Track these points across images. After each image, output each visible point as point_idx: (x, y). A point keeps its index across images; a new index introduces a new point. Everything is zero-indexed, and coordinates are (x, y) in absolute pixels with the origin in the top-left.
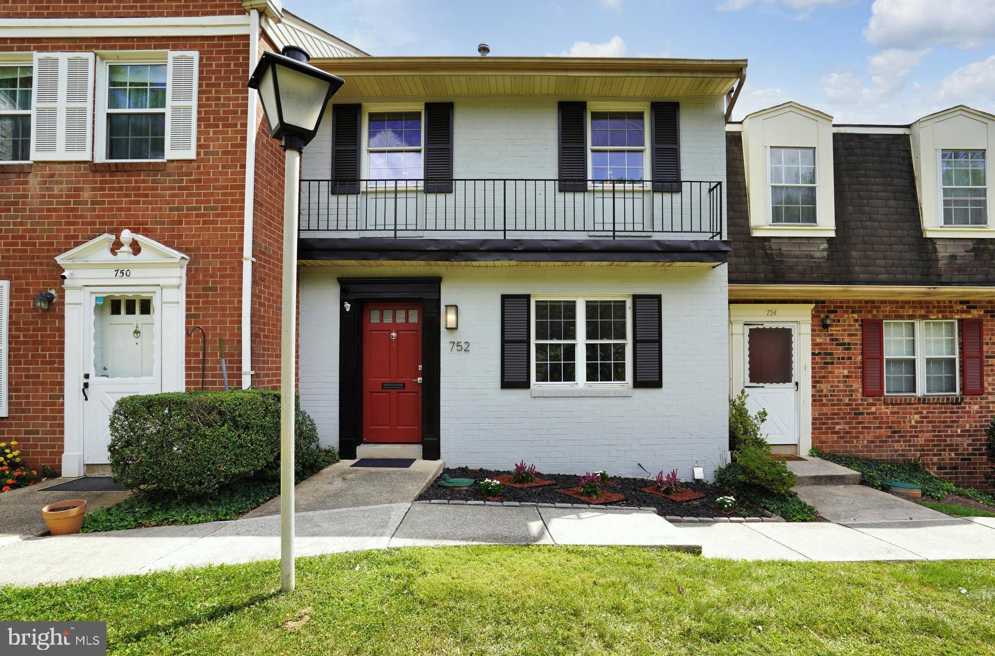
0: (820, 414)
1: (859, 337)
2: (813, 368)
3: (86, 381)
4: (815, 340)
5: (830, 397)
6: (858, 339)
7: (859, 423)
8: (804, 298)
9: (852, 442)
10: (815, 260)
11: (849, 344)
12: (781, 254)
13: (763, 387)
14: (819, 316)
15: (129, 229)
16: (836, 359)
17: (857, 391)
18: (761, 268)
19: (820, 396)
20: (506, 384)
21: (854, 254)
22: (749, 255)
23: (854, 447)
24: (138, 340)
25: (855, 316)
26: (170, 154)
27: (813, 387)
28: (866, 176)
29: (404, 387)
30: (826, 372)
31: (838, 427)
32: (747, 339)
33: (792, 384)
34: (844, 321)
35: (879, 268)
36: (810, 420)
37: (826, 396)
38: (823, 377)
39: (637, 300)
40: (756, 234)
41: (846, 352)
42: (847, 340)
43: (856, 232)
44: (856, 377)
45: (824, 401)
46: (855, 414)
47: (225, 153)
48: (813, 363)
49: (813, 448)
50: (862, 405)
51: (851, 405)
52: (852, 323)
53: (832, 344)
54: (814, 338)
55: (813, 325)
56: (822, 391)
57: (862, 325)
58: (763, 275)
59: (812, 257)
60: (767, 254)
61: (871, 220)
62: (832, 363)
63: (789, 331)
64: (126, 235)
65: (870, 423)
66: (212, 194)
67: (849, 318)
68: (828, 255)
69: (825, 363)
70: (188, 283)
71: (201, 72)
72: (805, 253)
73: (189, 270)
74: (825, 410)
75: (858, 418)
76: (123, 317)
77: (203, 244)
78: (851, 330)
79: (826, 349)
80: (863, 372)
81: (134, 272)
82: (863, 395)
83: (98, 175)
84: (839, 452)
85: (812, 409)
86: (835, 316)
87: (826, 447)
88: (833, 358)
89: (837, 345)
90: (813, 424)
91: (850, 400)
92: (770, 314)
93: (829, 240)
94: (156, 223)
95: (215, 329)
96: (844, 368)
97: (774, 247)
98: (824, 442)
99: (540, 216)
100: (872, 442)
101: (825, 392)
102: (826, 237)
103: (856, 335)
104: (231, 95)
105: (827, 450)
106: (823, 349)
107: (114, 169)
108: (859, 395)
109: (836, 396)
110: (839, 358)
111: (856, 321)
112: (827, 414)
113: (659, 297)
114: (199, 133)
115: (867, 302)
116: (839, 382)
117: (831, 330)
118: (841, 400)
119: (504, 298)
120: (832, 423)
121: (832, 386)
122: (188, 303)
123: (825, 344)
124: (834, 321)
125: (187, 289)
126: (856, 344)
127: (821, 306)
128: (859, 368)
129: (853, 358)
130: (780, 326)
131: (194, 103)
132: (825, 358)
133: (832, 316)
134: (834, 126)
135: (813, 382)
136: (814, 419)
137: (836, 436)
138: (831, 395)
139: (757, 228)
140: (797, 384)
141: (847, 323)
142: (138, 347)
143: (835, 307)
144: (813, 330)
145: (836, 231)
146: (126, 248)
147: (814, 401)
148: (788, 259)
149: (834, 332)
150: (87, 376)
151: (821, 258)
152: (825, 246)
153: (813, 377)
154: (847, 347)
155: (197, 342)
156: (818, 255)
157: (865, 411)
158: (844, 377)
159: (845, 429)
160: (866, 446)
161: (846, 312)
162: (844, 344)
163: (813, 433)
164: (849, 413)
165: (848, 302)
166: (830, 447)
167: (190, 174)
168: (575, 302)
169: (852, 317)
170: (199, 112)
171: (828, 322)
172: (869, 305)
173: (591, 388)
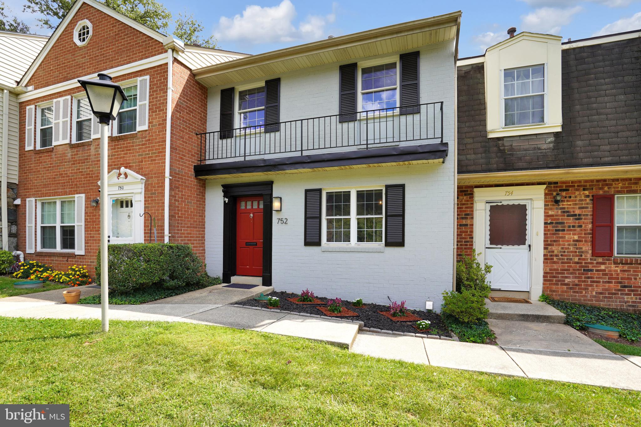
0: (550, 270)
1: (590, 209)
2: (545, 234)
3: (109, 239)
4: (548, 213)
5: (560, 257)
6: (589, 211)
7: (588, 278)
8: (538, 181)
9: (582, 293)
10: (542, 151)
11: (579, 215)
12: (512, 148)
13: (501, 248)
14: (552, 194)
15: (124, 166)
16: (567, 227)
17: (587, 252)
18: (493, 161)
19: (551, 256)
20: (307, 243)
21: (579, 143)
22: (485, 152)
23: (583, 296)
24: (129, 220)
25: (587, 192)
26: (139, 128)
27: (545, 248)
28: (596, 79)
29: (256, 244)
30: (557, 237)
31: (567, 281)
32: (488, 213)
33: (526, 246)
34: (576, 197)
35: (602, 153)
36: (542, 274)
37: (556, 256)
38: (555, 241)
39: (388, 188)
40: (491, 136)
41: (577, 221)
42: (577, 212)
43: (582, 125)
44: (586, 241)
45: (555, 259)
46: (584, 270)
47: (159, 125)
48: (545, 230)
49: (543, 295)
50: (592, 263)
51: (581, 263)
52: (583, 198)
53: (564, 216)
54: (546, 211)
55: (546, 201)
56: (553, 252)
57: (593, 200)
58: (495, 166)
59: (539, 149)
60: (500, 150)
61: (598, 114)
62: (564, 230)
63: (525, 206)
64: (123, 169)
65: (599, 278)
66: (154, 146)
67: (580, 194)
68: (554, 146)
69: (556, 230)
70: (145, 191)
71: (150, 86)
72: (533, 146)
73: (145, 185)
74: (555, 266)
75: (587, 274)
76: (124, 209)
77: (151, 171)
78: (582, 204)
79: (558, 219)
80: (592, 237)
81: (125, 187)
82: (592, 256)
83: (113, 142)
84: (569, 299)
85: (544, 266)
86: (566, 194)
87: (556, 295)
88: (565, 227)
89: (568, 216)
90: (544, 277)
91: (579, 259)
92: (508, 194)
93: (556, 134)
94: (134, 163)
95: (155, 213)
96: (574, 234)
97: (506, 144)
98: (554, 291)
99: (328, 139)
100: (601, 293)
101: (556, 252)
102: (553, 133)
103: (587, 208)
104: (162, 95)
105: (557, 298)
106: (555, 219)
107: (118, 139)
108: (589, 256)
109: (566, 256)
110: (569, 227)
111: (588, 196)
112: (558, 270)
113: (403, 186)
114: (149, 116)
115: (598, 181)
116: (569, 245)
117: (563, 205)
118: (571, 259)
119: (307, 191)
120: (562, 277)
121: (562, 248)
122: (145, 201)
123: (557, 215)
124: (566, 198)
125: (145, 194)
126: (587, 215)
127: (554, 186)
128: (589, 234)
129: (583, 226)
130: (516, 203)
131: (147, 102)
132: (557, 227)
133: (564, 194)
134: (563, 44)
135: (545, 245)
136: (545, 273)
137: (565, 287)
138: (562, 255)
139: (493, 131)
140: (530, 246)
141: (578, 199)
142: (130, 223)
143: (566, 186)
144: (545, 205)
145: (563, 126)
146: (123, 176)
147: (545, 259)
148: (518, 153)
149: (566, 206)
150: (109, 237)
151: (548, 149)
152: (552, 139)
153: (544, 241)
154: (578, 217)
155: (148, 220)
156: (545, 146)
157: (594, 269)
158: (574, 241)
159: (574, 282)
160: (595, 297)
161: (577, 190)
162: (575, 215)
163: (544, 284)
164: (578, 270)
165: (580, 182)
166: (559, 295)
167: (145, 137)
168: (350, 192)
169: (583, 193)
170: (149, 106)
171: (559, 198)
172: (600, 183)
173: (359, 246)
